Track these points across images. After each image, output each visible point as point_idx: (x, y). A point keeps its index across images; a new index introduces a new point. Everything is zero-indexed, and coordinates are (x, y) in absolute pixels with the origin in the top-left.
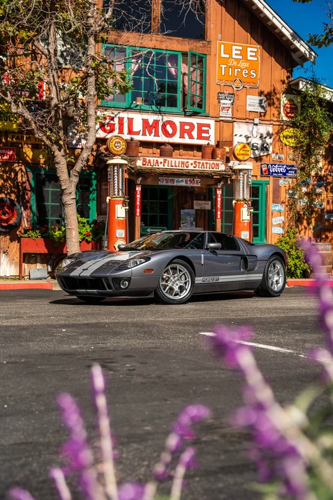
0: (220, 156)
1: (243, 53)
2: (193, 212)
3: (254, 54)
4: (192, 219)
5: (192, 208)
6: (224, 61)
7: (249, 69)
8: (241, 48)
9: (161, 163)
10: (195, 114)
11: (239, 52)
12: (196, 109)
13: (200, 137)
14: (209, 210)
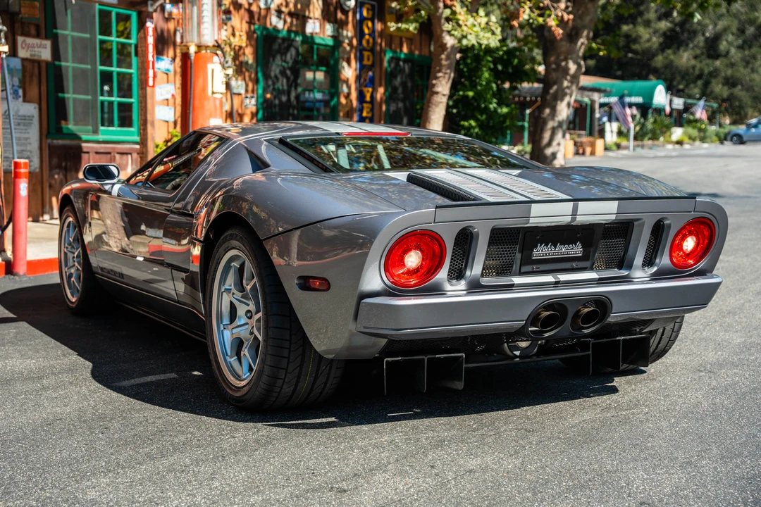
2: (15, 63)
4: (16, 81)
14: (47, 63)
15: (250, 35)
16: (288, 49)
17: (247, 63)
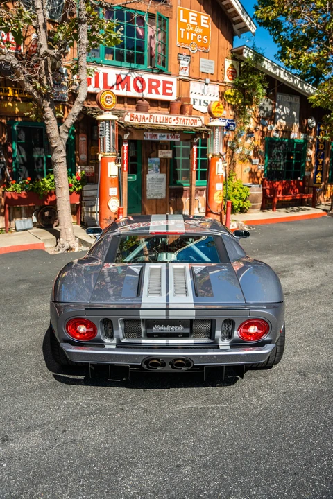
0: (188, 112)
1: (198, 20)
2: (157, 160)
3: (206, 22)
4: (157, 166)
5: (157, 157)
6: (183, 25)
7: (203, 34)
8: (196, 15)
9: (147, 118)
10: (161, 72)
11: (195, 19)
12: (161, 67)
13: (165, 93)
14: (170, 159)
15: (262, 141)
16: (281, 145)
17: (260, 152)
